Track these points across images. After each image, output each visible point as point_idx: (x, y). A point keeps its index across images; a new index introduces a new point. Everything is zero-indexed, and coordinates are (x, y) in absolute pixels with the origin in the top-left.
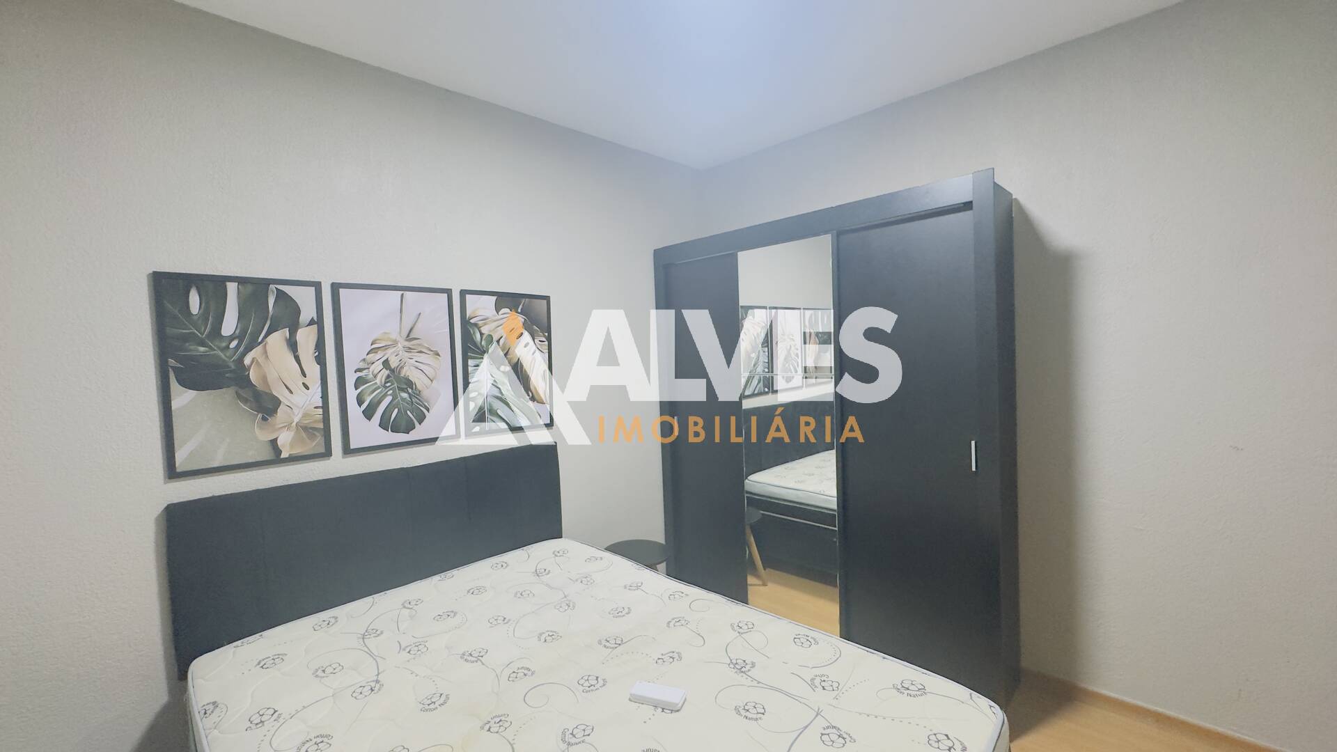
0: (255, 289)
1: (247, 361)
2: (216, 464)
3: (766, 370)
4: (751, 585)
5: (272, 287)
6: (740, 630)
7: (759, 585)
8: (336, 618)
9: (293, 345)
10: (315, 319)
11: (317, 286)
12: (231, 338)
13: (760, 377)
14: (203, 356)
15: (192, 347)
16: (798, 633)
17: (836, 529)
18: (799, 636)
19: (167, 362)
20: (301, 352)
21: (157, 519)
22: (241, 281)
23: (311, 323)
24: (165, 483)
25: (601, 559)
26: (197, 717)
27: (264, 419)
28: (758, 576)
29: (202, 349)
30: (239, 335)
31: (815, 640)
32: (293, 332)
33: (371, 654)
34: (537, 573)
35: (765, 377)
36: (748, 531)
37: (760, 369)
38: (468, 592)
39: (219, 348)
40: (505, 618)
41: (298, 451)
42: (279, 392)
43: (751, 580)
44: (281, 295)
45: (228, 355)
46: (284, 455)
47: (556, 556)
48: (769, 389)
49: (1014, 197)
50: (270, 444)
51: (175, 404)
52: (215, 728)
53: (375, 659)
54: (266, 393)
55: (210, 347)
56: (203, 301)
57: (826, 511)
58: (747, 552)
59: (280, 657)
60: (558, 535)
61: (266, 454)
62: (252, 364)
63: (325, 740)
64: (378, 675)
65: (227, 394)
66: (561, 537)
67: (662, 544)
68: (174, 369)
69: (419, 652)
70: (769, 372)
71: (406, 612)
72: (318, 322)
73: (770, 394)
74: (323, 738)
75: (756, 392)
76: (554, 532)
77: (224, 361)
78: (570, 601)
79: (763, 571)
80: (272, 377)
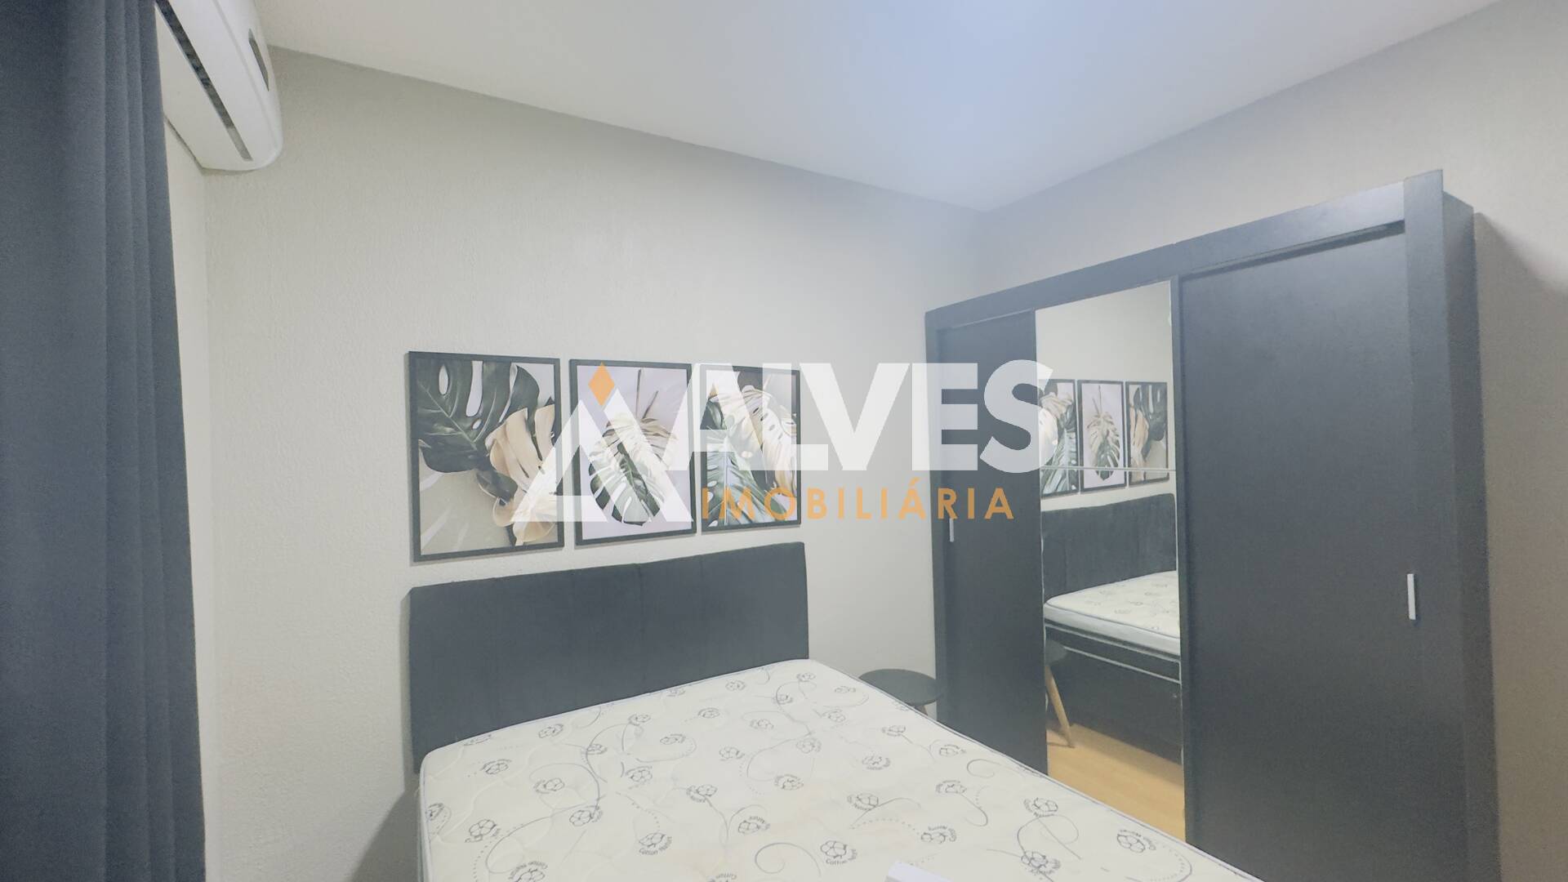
0: (499, 366)
1: (488, 443)
2: (456, 549)
3: (1074, 462)
4: (1053, 744)
5: (514, 365)
6: (1038, 811)
7: (1063, 746)
8: (561, 726)
9: (531, 426)
10: (553, 399)
11: (555, 362)
12: (475, 419)
13: (1065, 471)
14: (451, 436)
15: (440, 428)
16: (1124, 828)
17: (1180, 682)
18: (1125, 834)
19: (418, 442)
20: (538, 434)
21: (402, 603)
22: (485, 359)
23: (549, 402)
24: (411, 565)
25: (855, 690)
26: (424, 818)
27: (502, 503)
28: (1063, 734)
29: (449, 429)
30: (482, 416)
31: (1150, 842)
32: (531, 413)
33: (592, 773)
34: (777, 701)
35: (1071, 472)
36: (1048, 672)
37: (1064, 460)
38: (699, 714)
39: (463, 428)
40: (738, 752)
41: (532, 539)
42: (516, 476)
43: (1051, 737)
44: (522, 373)
45: (471, 436)
46: (519, 543)
47: (801, 680)
48: (1077, 486)
49: (1475, 211)
50: (506, 531)
51: (423, 485)
52: (438, 833)
53: (597, 781)
54: (504, 476)
55: (457, 430)
56: (451, 378)
57: (1163, 657)
58: (1047, 702)
59: (503, 764)
60: (805, 655)
61: (501, 541)
62: (492, 445)
63: (540, 868)
64: (598, 799)
65: (469, 476)
66: (808, 658)
67: (931, 679)
68: (423, 449)
69: (643, 780)
70: (1077, 465)
71: (632, 728)
72: (555, 402)
73: (1079, 493)
74: (537, 867)
75: (1059, 490)
76: (799, 650)
77: (468, 442)
78: (815, 740)
79: (1068, 727)
80: (510, 457)
